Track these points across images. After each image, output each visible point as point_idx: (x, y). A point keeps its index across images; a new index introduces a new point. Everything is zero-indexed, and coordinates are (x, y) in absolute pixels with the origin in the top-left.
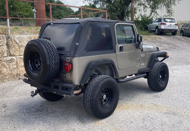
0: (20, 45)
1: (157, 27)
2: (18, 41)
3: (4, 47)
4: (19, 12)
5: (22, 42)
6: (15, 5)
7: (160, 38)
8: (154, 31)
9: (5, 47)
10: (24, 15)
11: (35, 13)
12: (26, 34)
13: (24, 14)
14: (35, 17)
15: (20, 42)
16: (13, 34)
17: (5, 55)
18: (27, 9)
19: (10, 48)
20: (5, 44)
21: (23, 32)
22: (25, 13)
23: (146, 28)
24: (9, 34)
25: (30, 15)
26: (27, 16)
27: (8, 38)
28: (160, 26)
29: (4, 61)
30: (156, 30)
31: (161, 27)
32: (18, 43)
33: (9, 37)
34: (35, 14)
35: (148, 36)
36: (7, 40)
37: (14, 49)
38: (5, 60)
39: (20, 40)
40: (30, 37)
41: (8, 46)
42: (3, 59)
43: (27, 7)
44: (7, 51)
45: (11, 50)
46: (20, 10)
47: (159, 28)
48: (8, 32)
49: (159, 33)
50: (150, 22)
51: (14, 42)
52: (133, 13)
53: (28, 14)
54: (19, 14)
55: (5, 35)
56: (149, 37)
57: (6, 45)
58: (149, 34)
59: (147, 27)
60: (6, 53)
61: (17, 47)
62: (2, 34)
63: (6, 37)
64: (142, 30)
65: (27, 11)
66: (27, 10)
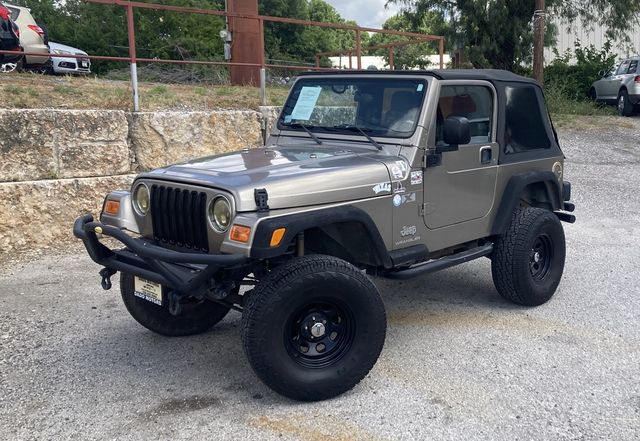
0: (167, 140)
1: (624, 88)
2: (161, 129)
3: (120, 144)
4: (183, 39)
5: (172, 131)
6: (173, 18)
7: (631, 127)
8: (614, 103)
9: (124, 146)
10: (198, 48)
11: (229, 42)
12: (186, 109)
13: (199, 45)
14: (227, 55)
15: (167, 130)
16: (148, 108)
17: (124, 169)
18: (208, 28)
19: (139, 148)
20: (123, 138)
21: (179, 101)
22: (202, 42)
23: (591, 93)
24: (137, 109)
25: (217, 49)
26: (208, 53)
27: (133, 119)
28: (633, 86)
29: (121, 185)
30: (619, 98)
31: (634, 90)
32: (161, 135)
33: (137, 116)
34: (227, 47)
35: (590, 118)
36: (129, 125)
37: (149, 151)
38: (123, 182)
39: (166, 125)
40: (198, 117)
41: (132, 142)
42: (119, 179)
43: (210, 23)
44: (130, 156)
45: (140, 155)
46: (186, 33)
47: (630, 93)
48: (133, 102)
49: (631, 108)
50: (602, 73)
51: (150, 131)
52: (541, 42)
53: (212, 44)
54: (185, 46)
55: (127, 111)
56: (591, 123)
57: (127, 139)
58: (595, 110)
59: (593, 88)
60: (125, 162)
61: (159, 146)
62: (118, 108)
63: (128, 116)
64: (573, 98)
65: (208, 34)
66: (209, 32)
